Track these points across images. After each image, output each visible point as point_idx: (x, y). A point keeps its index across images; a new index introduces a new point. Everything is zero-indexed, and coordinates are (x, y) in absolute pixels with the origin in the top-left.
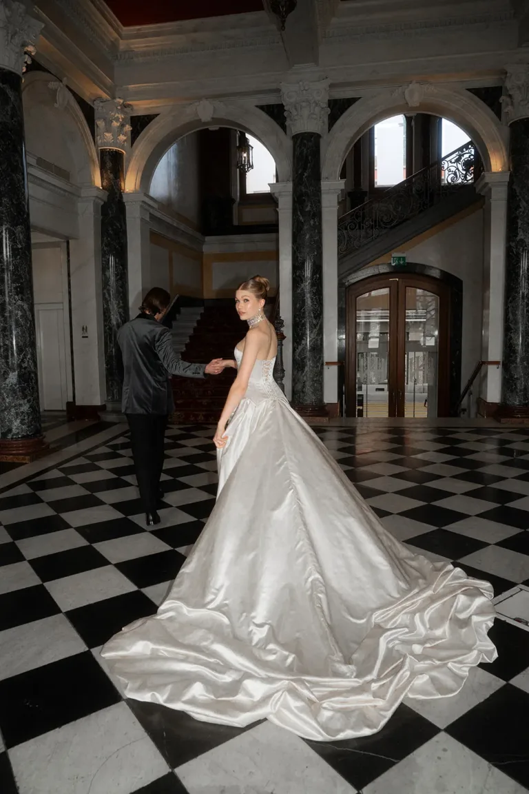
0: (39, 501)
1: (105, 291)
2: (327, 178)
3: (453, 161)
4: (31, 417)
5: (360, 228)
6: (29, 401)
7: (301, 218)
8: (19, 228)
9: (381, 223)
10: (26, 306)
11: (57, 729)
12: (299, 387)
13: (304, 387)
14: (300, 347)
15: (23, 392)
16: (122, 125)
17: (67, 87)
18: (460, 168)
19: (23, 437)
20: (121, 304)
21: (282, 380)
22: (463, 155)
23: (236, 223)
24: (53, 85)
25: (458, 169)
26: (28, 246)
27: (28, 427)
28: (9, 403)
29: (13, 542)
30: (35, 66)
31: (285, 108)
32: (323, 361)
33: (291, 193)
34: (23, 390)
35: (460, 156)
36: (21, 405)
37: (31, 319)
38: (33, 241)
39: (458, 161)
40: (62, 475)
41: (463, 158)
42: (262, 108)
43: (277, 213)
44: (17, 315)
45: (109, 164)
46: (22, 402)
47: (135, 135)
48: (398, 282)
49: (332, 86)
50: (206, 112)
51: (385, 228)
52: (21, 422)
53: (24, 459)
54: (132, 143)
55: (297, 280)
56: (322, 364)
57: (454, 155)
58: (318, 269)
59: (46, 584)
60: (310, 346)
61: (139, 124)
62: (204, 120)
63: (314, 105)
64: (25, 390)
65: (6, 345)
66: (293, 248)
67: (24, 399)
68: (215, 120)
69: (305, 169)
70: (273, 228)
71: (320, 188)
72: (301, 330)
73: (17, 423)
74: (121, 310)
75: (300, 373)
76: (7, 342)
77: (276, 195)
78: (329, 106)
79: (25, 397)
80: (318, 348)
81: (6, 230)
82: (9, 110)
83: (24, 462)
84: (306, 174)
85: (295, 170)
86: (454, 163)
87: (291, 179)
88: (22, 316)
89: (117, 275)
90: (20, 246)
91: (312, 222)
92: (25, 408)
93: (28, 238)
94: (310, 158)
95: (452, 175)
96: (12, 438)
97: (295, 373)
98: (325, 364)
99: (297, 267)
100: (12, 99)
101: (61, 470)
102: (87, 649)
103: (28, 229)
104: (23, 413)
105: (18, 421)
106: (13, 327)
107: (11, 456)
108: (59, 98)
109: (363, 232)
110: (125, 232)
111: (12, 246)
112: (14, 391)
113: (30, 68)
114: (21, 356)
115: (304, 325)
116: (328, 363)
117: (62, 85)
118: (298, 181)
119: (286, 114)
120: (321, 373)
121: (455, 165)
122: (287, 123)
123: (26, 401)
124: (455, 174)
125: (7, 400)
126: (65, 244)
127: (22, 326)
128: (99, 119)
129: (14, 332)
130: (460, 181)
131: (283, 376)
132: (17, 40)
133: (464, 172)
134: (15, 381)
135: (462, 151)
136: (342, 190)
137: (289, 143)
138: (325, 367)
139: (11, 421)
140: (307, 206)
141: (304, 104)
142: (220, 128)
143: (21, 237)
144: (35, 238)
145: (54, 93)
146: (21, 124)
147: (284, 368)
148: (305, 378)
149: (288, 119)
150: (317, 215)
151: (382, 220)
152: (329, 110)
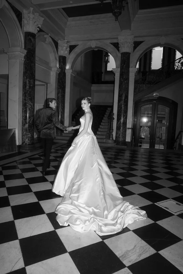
0: (31, 163)
1: (58, 101)
2: (132, 67)
3: (177, 62)
4: (31, 138)
5: (143, 84)
6: (31, 134)
7: (122, 80)
8: (32, 80)
9: (151, 83)
10: (32, 104)
11: (27, 218)
12: (118, 135)
13: (119, 135)
14: (119, 123)
15: (29, 131)
16: (67, 48)
17: (50, 36)
18: (180, 65)
19: (29, 144)
20: (63, 105)
21: (112, 133)
22: (181, 60)
23: (103, 80)
24: (45, 36)
25: (179, 65)
26: (34, 85)
27: (30, 141)
28: (25, 134)
29: (22, 174)
30: (40, 30)
31: (119, 44)
32: (126, 127)
33: (120, 72)
34: (29, 130)
35: (180, 61)
36: (28, 135)
37: (33, 108)
38: (36, 84)
39: (179, 62)
40: (39, 157)
41: (181, 61)
42: (112, 44)
43: (114, 78)
44: (29, 107)
45: (62, 60)
46: (29, 134)
47: (70, 51)
48: (155, 103)
49: (135, 37)
50: (93, 44)
51: (152, 84)
52: (28, 140)
53: (28, 151)
54: (69, 54)
55: (119, 101)
56: (126, 128)
57: (178, 60)
58: (127, 97)
59: (29, 185)
60: (122, 122)
61: (72, 48)
62: (92, 47)
63: (129, 43)
64: (30, 130)
65: (26, 116)
66: (119, 90)
67: (29, 133)
68: (96, 47)
69: (124, 64)
70: (113, 82)
71: (129, 71)
72: (120, 117)
73: (27, 140)
74: (62, 107)
75: (118, 131)
76: (26, 115)
77: (114, 72)
78: (134, 44)
79: (30, 132)
80: (125, 123)
81: (28, 81)
82: (32, 44)
83: (28, 152)
84: (124, 66)
85: (121, 64)
86: (178, 63)
87: (120, 67)
88: (31, 107)
89: (62, 96)
90: (31, 86)
91: (126, 82)
92: (30, 135)
93: (34, 83)
94: (126, 60)
95: (177, 67)
96: (25, 145)
97: (117, 131)
98: (127, 128)
99: (120, 96)
100: (33, 41)
101: (39, 155)
102: (38, 201)
103: (34, 80)
104: (29, 137)
105: (27, 139)
106: (28, 110)
107: (24, 150)
108: (47, 40)
109: (144, 85)
110: (65, 82)
111: (29, 85)
112: (26, 130)
113: (39, 31)
114: (30, 120)
115: (121, 115)
116: (128, 128)
117: (48, 36)
118: (122, 68)
119: (119, 46)
120: (125, 131)
121: (178, 64)
122: (119, 49)
123: (30, 133)
124: (178, 67)
125: (24, 133)
126: (46, 85)
127: (30, 110)
128: (60, 46)
129: (28, 112)
130: (179, 69)
131: (113, 132)
132: (36, 24)
133: (181, 66)
134: (27, 127)
135: (181, 59)
136: (136, 71)
137: (120, 55)
138: (127, 129)
139: (25, 140)
140: (124, 76)
141: (125, 43)
142: (98, 50)
143: (32, 83)
144: (37, 83)
145: (46, 38)
146: (35, 49)
147: (113, 129)
148: (120, 133)
149: (120, 48)
150: (127, 79)
151: (151, 81)
152: (134, 45)
